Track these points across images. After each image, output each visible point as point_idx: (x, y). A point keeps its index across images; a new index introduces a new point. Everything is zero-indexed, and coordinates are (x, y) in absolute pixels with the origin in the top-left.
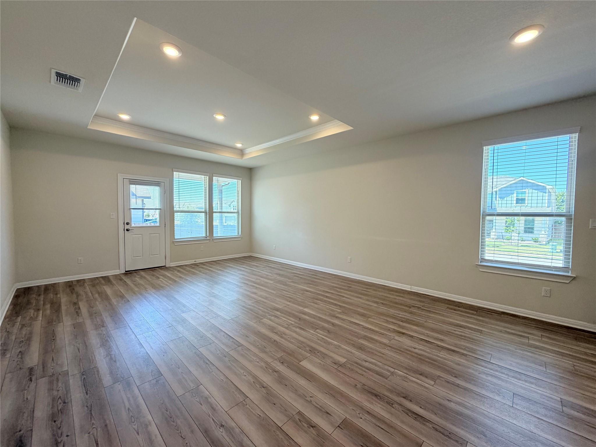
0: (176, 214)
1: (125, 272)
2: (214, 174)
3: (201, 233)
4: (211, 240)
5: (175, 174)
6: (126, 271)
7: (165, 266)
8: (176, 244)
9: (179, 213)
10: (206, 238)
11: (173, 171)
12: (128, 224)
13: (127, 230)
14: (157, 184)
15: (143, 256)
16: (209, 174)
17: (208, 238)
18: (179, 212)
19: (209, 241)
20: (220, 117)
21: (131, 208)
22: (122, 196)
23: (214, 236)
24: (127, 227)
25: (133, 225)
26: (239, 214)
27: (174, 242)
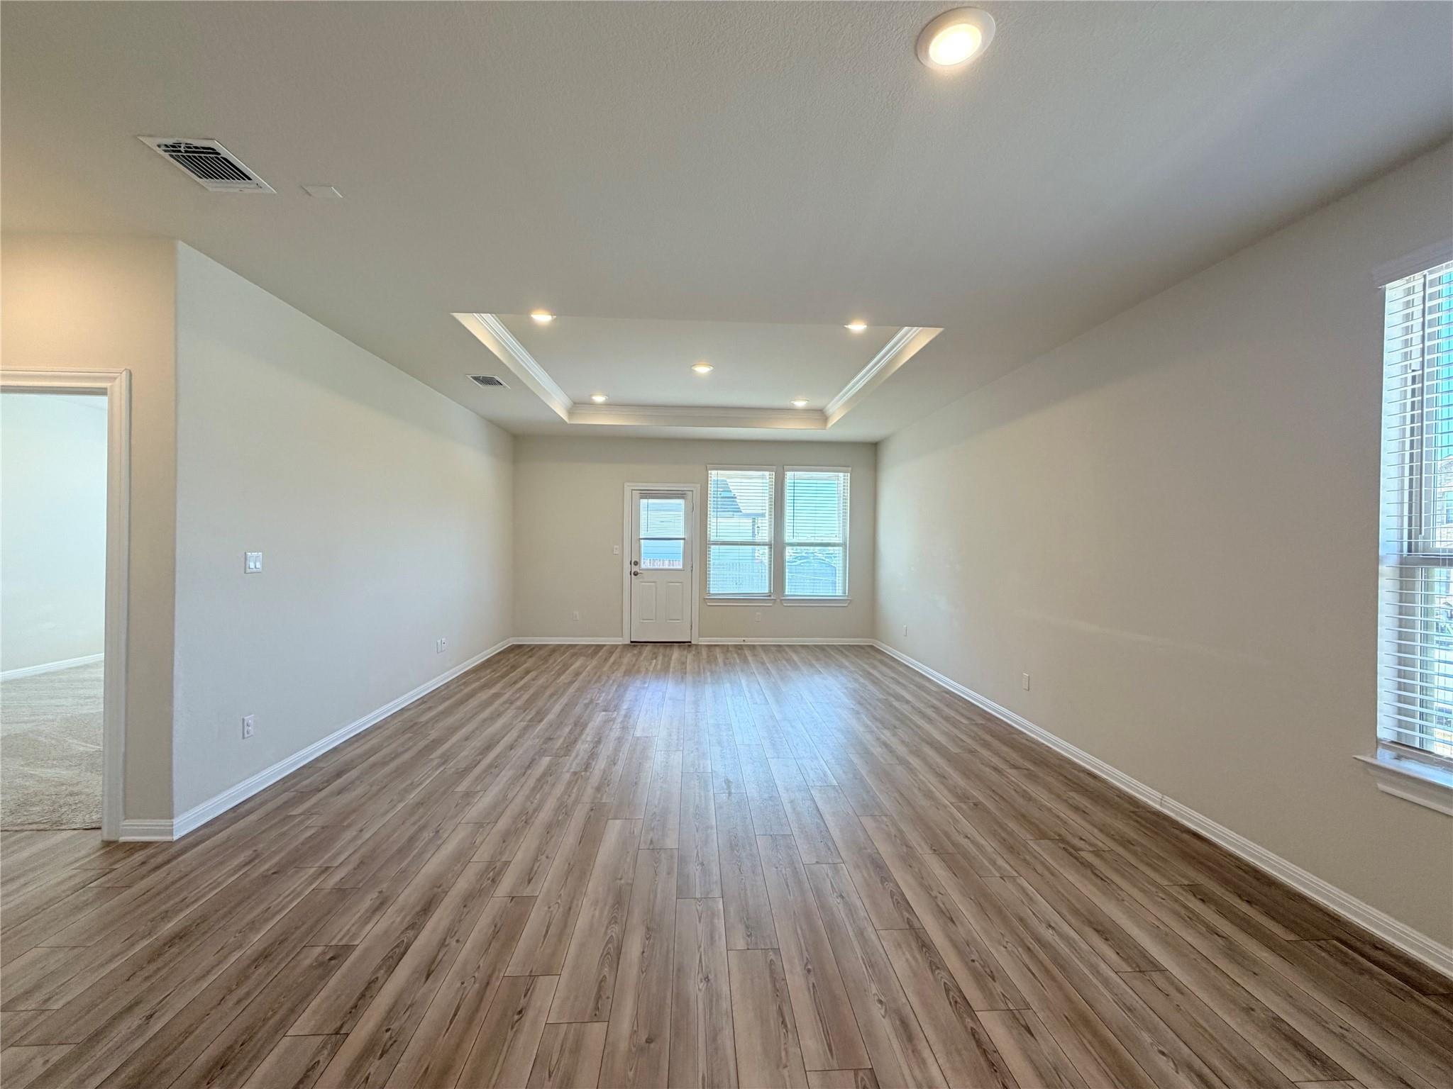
0: (714, 549)
1: (629, 643)
2: (785, 467)
3: (760, 585)
4: (778, 600)
5: (714, 475)
6: (632, 642)
7: (690, 642)
8: (709, 604)
9: (717, 547)
10: (770, 596)
11: (707, 470)
12: (636, 563)
13: (636, 574)
14: (681, 495)
15: (656, 619)
16: (774, 467)
17: (772, 598)
18: (717, 544)
19: (774, 603)
20: (702, 370)
21: (641, 537)
22: (629, 521)
23: (787, 593)
24: (635, 569)
25: (643, 566)
26: (846, 549)
27: (708, 601)
